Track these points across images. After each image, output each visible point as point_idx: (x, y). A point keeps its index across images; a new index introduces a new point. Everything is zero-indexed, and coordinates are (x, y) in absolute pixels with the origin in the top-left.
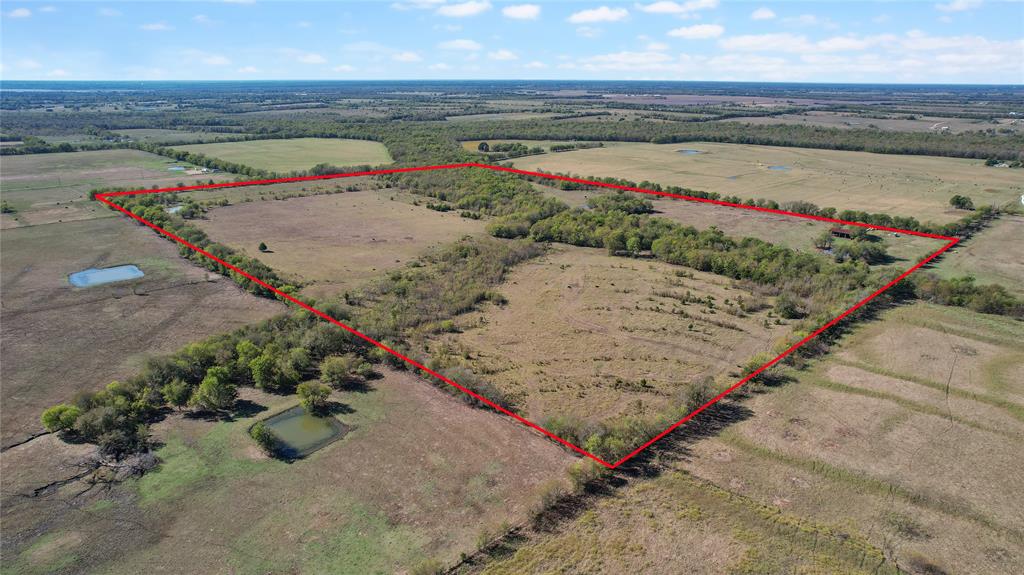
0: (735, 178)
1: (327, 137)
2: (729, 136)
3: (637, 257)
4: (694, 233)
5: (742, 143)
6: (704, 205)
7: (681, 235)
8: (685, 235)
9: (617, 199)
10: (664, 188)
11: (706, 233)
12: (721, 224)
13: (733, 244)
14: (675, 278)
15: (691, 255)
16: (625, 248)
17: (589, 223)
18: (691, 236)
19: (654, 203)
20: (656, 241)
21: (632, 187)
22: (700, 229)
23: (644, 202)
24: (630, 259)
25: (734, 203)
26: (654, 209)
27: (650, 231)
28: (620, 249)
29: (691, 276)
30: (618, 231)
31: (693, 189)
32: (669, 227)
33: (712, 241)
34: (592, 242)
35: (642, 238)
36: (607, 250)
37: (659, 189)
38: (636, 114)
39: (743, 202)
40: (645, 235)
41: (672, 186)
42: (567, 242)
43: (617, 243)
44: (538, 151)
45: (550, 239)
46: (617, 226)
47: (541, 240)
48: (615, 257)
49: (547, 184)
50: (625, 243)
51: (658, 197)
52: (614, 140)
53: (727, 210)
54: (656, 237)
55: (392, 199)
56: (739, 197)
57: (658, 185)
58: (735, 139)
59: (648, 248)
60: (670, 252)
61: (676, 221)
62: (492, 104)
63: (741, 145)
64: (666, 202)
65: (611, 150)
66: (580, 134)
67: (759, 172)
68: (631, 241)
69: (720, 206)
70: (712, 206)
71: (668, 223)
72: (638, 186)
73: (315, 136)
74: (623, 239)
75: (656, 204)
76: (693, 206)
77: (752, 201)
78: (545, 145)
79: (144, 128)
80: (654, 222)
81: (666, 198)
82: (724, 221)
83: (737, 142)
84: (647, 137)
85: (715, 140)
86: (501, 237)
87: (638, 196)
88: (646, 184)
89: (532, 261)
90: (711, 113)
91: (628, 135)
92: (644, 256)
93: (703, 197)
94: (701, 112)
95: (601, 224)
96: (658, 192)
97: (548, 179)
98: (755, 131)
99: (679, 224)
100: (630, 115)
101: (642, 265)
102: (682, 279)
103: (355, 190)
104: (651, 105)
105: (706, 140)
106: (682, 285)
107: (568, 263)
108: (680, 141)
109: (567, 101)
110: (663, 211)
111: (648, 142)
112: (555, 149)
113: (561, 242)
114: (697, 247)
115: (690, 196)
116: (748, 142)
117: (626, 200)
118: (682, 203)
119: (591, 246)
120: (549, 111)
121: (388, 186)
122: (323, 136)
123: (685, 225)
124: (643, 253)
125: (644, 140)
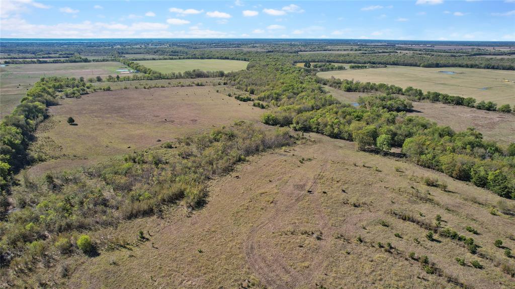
0: (487, 89)
1: (223, 59)
2: (478, 64)
3: (386, 154)
4: (450, 134)
5: (488, 68)
6: (459, 108)
7: (436, 135)
8: (441, 136)
9: (383, 99)
10: (425, 93)
11: (464, 135)
12: (477, 125)
13: (497, 150)
14: (423, 189)
15: (445, 159)
16: (375, 144)
17: (348, 117)
18: (447, 137)
19: (414, 104)
20: (408, 140)
21: (399, 91)
22: (456, 128)
23: (405, 103)
24: (378, 156)
25: (490, 108)
26: (413, 109)
27: (404, 129)
28: (370, 145)
29: (444, 188)
30: (372, 127)
31: (450, 95)
32: (425, 127)
33: (472, 145)
34: (346, 135)
35: (395, 134)
36: (356, 144)
37: (421, 93)
38: (414, 53)
39: (498, 107)
40: (399, 132)
41: (432, 91)
42: (323, 134)
43: (367, 139)
44: (341, 68)
45: (307, 129)
46: (372, 122)
47: (300, 129)
48: (363, 153)
49: (335, 87)
50: (375, 139)
51: (419, 99)
52: (396, 65)
53: (482, 113)
54: (410, 135)
55: (218, 91)
56: (494, 103)
57: (420, 91)
58: (483, 66)
59: (400, 145)
60: (422, 153)
61: (432, 121)
62: (329, 47)
63: (488, 70)
64: (426, 104)
65: (391, 69)
66: (373, 61)
67: (507, 85)
68: (382, 138)
69: (475, 109)
70: (469, 109)
71: (424, 122)
72: (404, 90)
73: (218, 58)
74: (375, 135)
75: (416, 105)
76: (449, 108)
77: (508, 106)
78: (347, 66)
79: (141, 54)
80: (410, 120)
81: (425, 100)
82: (480, 123)
83: (484, 68)
84: (418, 64)
85: (467, 66)
86: (269, 124)
87: (402, 98)
88: (410, 89)
89: (277, 150)
90: (464, 53)
91: (405, 62)
92: (394, 155)
93: (459, 102)
94: (457, 53)
95: (359, 118)
96: (420, 96)
97: (337, 84)
98: (499, 62)
99: (435, 124)
100: (410, 53)
101: (390, 164)
102: (432, 190)
103: (202, 85)
104: (424, 49)
105: (460, 66)
106: (431, 201)
107: (310, 156)
108: (441, 67)
109: (373, 47)
110: (422, 111)
111: (419, 66)
112: (353, 67)
113: (317, 132)
114: (453, 150)
115: (447, 100)
116: (493, 68)
117: (390, 99)
118: (439, 105)
119: (344, 139)
120: (360, 50)
121: (225, 84)
122: (222, 58)
123: (441, 125)
124: (393, 150)
125: (416, 65)
